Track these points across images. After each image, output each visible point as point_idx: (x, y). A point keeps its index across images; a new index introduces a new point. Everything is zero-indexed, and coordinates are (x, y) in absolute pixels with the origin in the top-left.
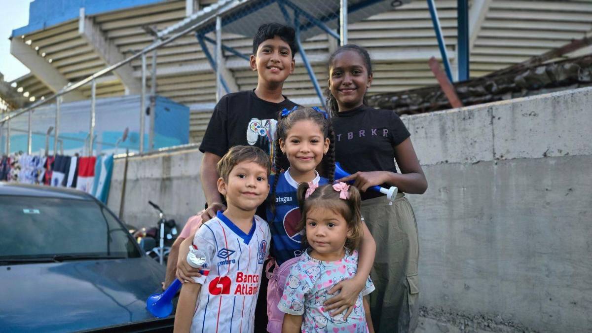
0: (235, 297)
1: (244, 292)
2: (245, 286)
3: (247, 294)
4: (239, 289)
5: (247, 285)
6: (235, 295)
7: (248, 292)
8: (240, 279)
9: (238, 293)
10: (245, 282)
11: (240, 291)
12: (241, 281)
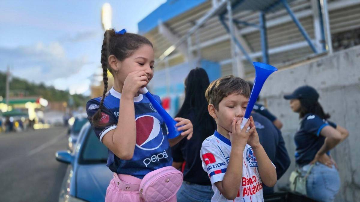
0: (244, 199)
1: (249, 193)
2: (249, 188)
3: (251, 194)
4: (245, 192)
5: (250, 187)
6: (244, 197)
7: (252, 192)
8: (244, 183)
9: (246, 195)
10: (248, 185)
11: (246, 193)
12: (245, 185)
